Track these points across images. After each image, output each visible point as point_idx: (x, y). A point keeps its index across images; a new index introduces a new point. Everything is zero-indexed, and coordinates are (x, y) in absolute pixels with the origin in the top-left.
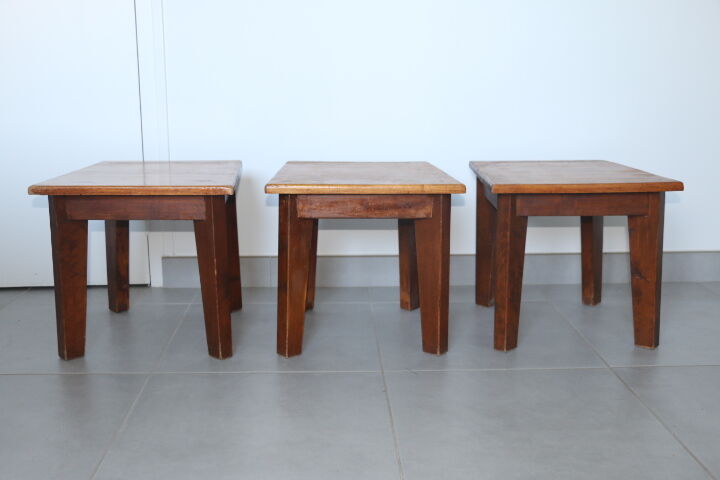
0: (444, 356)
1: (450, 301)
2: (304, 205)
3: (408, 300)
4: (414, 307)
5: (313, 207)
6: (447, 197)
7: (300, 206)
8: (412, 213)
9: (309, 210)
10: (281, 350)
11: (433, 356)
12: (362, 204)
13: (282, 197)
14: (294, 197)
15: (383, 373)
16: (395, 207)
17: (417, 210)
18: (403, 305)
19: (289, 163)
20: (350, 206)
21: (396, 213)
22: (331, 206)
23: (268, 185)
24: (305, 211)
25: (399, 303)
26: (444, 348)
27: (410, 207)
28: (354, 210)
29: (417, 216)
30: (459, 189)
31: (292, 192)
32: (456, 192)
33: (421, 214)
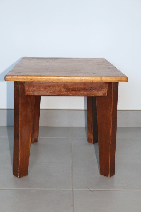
0: (112, 177)
1: (117, 138)
2: (29, 88)
3: (92, 137)
4: (95, 141)
5: (35, 89)
6: (116, 84)
7: (26, 88)
8: (95, 93)
9: (33, 91)
10: (15, 173)
11: (106, 177)
12: (64, 87)
13: (16, 83)
14: (23, 83)
15: (73, 190)
16: (85, 89)
17: (98, 91)
18: (89, 140)
19: (23, 58)
20: (57, 88)
21: (85, 93)
22: (45, 89)
23: (6, 76)
24: (30, 92)
25: (86, 138)
26: (112, 173)
27: (94, 90)
28: (59, 91)
29: (98, 95)
30: (124, 79)
31: (20, 81)
32: (121, 81)
33: (100, 93)
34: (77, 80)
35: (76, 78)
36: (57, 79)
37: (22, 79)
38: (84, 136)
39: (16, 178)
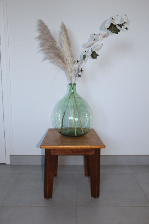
0: (98, 198)
2: (53, 151)
3: (87, 173)
4: (89, 175)
6: (99, 150)
7: (51, 152)
9: (55, 153)
10: (45, 197)
11: (95, 198)
13: (46, 150)
14: (49, 150)
17: (89, 153)
18: (86, 175)
21: (83, 153)
23: (41, 146)
25: (84, 173)
27: (87, 152)
28: (69, 152)
30: (103, 146)
31: (49, 148)
32: (102, 148)
33: (91, 154)
34: (78, 147)
35: (78, 146)
36: (68, 147)
37: (49, 147)
38: (83, 171)
39: (46, 199)
